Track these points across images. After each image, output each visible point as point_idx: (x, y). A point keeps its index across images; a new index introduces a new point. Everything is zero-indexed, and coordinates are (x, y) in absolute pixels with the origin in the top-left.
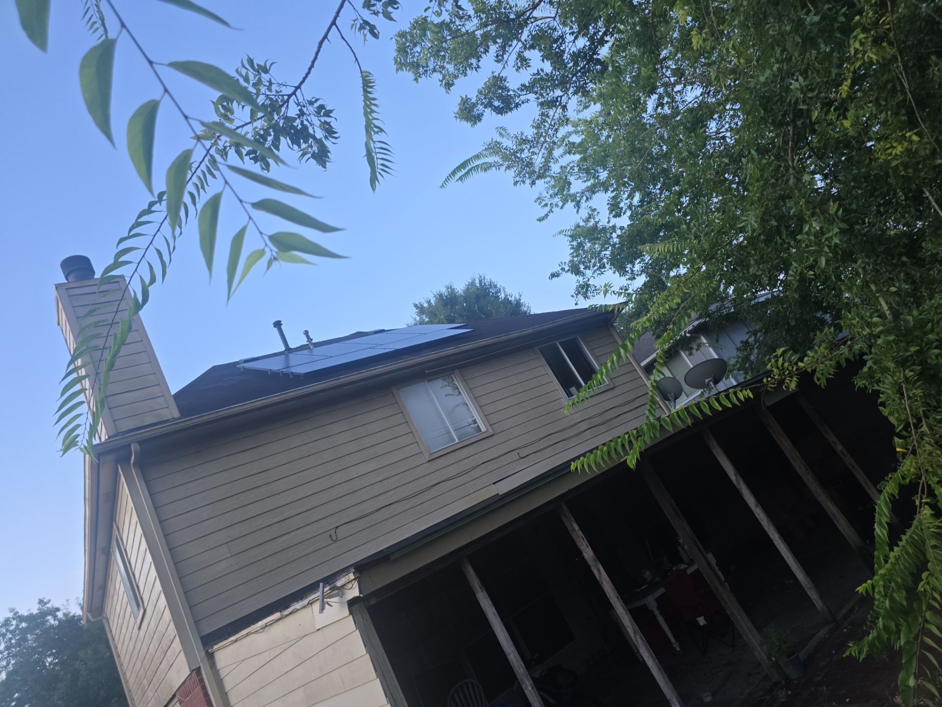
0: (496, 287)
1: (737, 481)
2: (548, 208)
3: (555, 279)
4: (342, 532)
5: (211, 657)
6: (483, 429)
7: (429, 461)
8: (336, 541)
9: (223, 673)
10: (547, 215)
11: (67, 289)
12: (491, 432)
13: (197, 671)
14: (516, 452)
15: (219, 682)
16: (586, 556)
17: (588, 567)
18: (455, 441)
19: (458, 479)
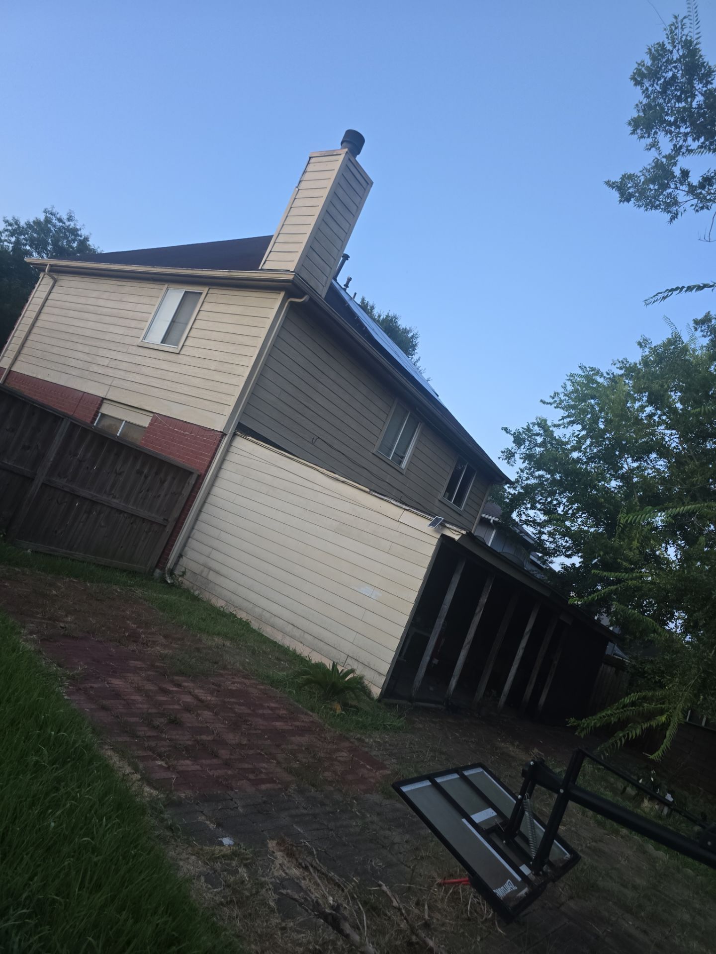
0: (414, 350)
1: (528, 632)
2: (552, 401)
3: (504, 432)
4: (319, 443)
5: (235, 435)
6: (404, 465)
7: (373, 454)
8: (313, 444)
9: (232, 449)
10: (548, 403)
11: (349, 159)
12: (404, 472)
13: (223, 435)
14: (402, 495)
15: (227, 451)
16: (481, 600)
17: (477, 605)
18: (389, 456)
19: (373, 477)
